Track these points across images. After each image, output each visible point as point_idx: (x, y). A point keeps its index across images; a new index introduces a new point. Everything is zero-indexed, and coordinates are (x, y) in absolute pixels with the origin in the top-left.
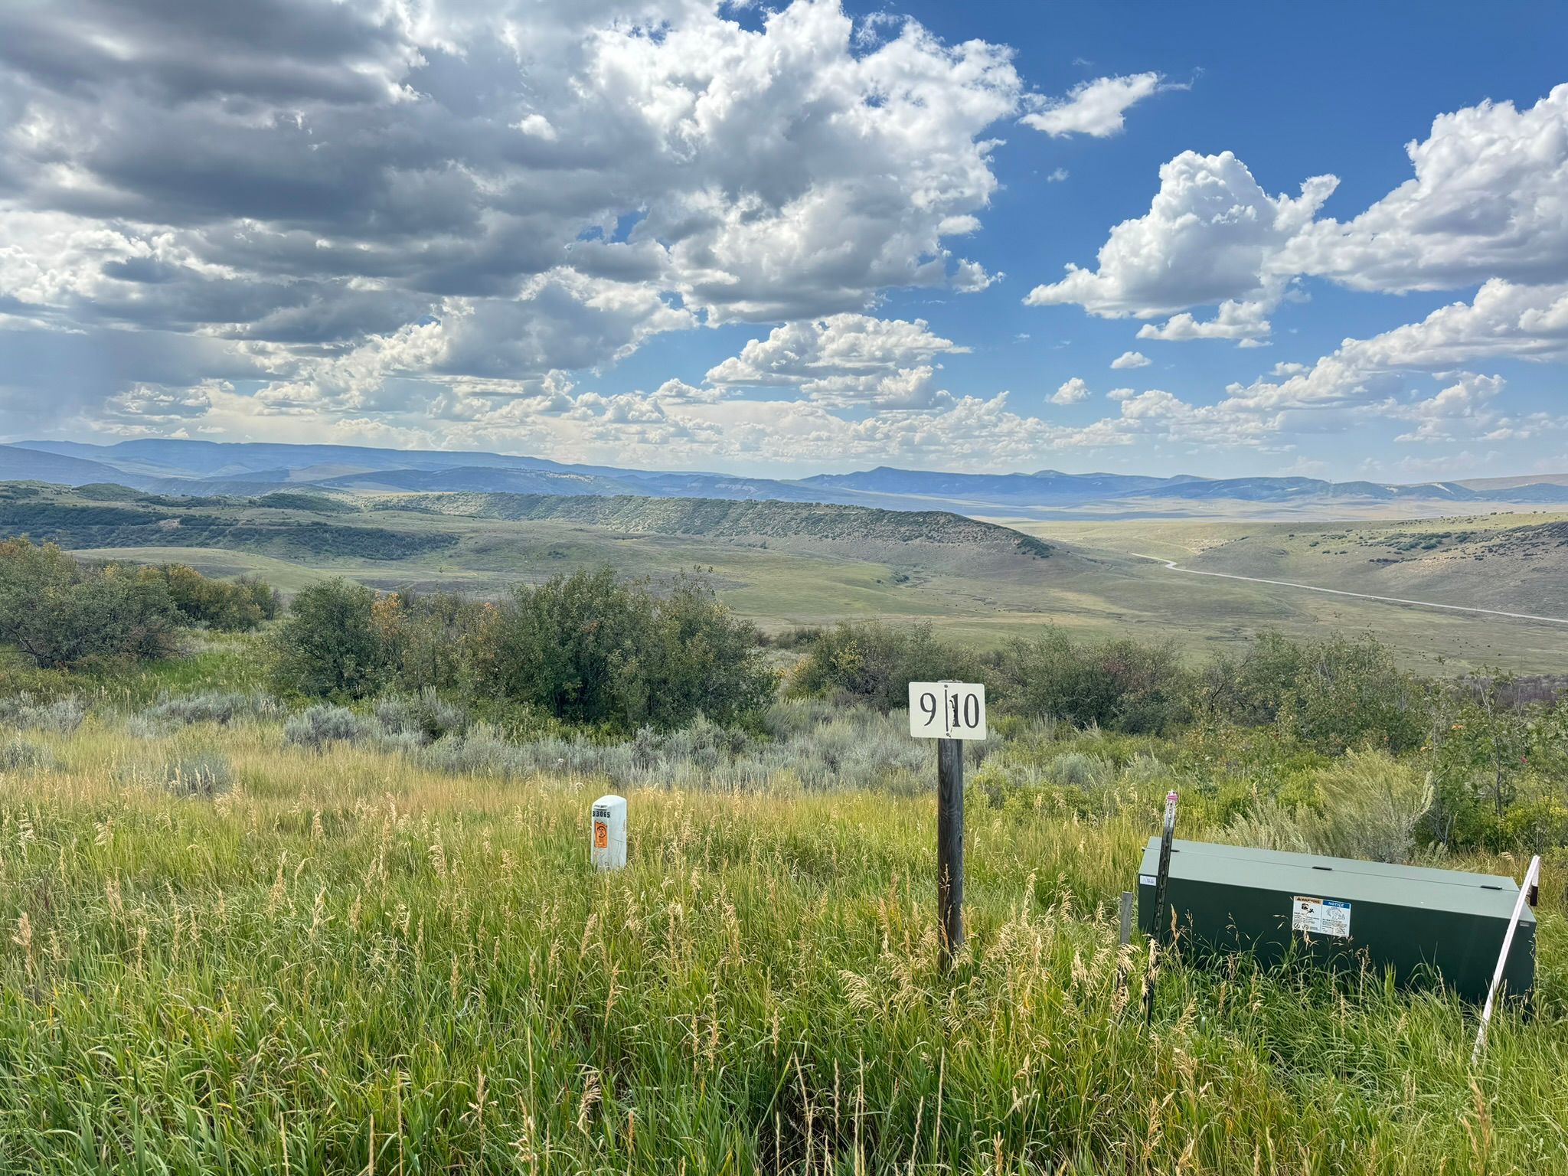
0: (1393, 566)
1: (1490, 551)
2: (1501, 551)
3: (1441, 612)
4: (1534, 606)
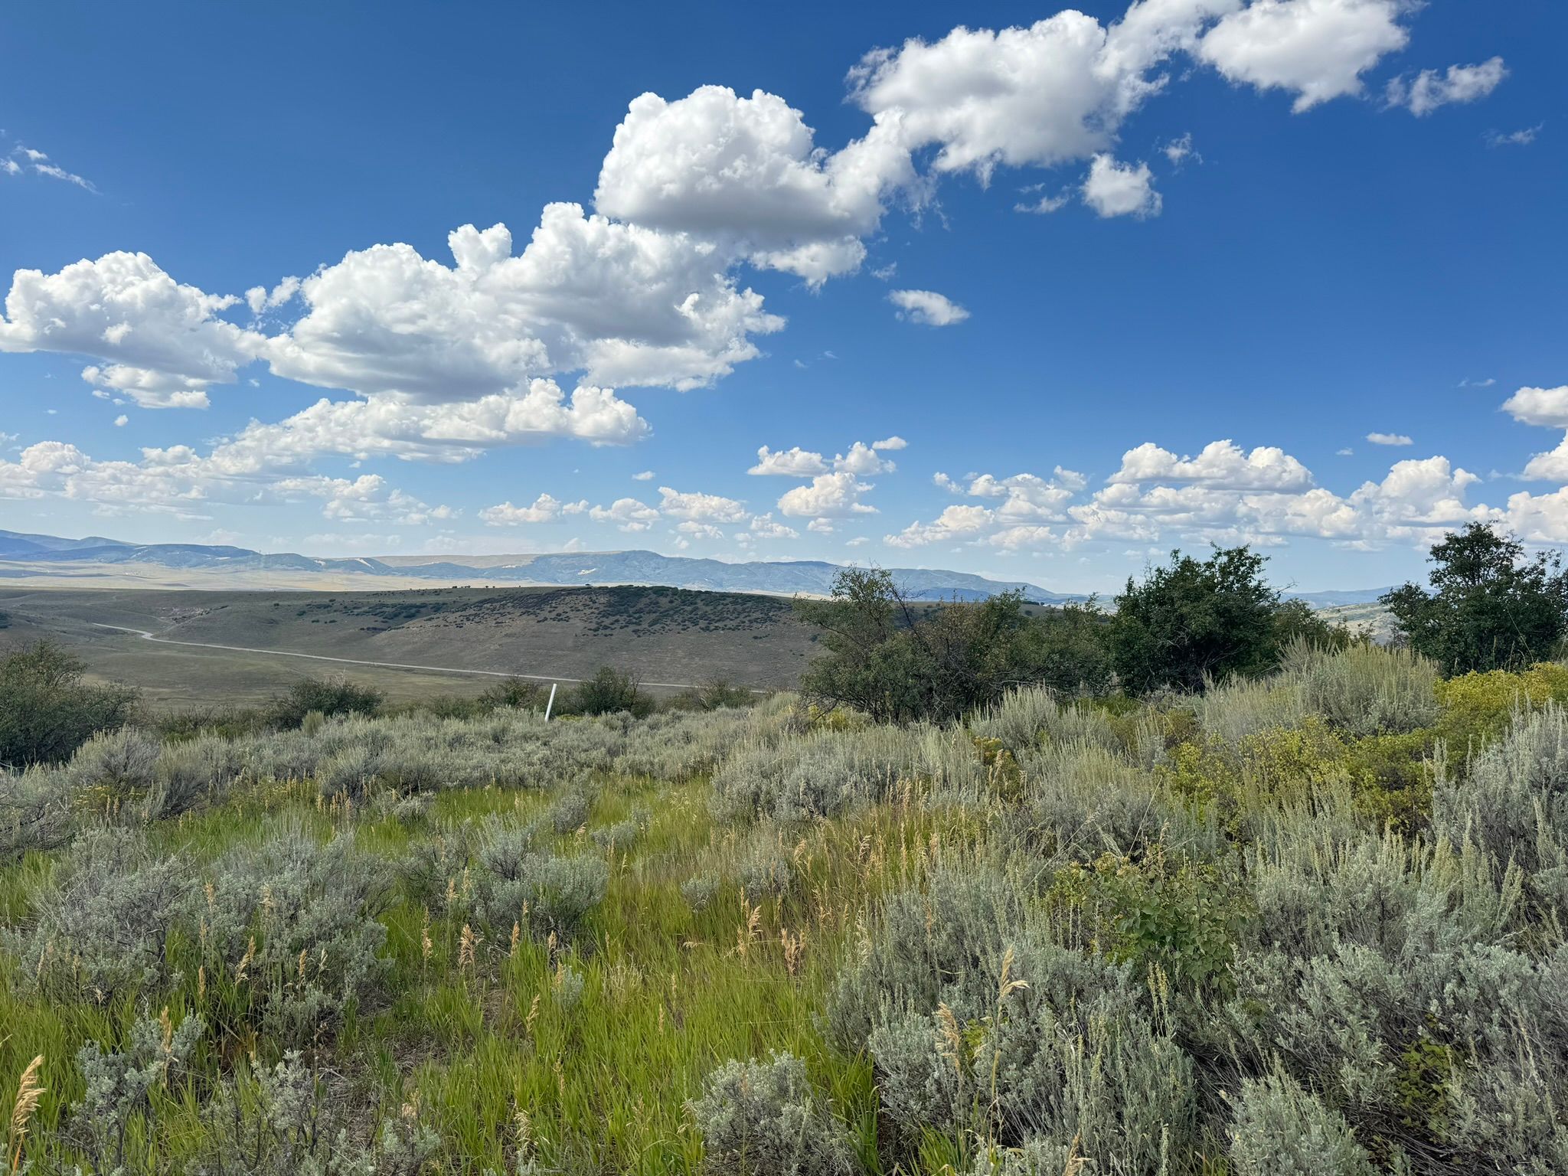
0: (383, 634)
1: (468, 620)
2: (477, 619)
3: (441, 674)
4: (514, 666)
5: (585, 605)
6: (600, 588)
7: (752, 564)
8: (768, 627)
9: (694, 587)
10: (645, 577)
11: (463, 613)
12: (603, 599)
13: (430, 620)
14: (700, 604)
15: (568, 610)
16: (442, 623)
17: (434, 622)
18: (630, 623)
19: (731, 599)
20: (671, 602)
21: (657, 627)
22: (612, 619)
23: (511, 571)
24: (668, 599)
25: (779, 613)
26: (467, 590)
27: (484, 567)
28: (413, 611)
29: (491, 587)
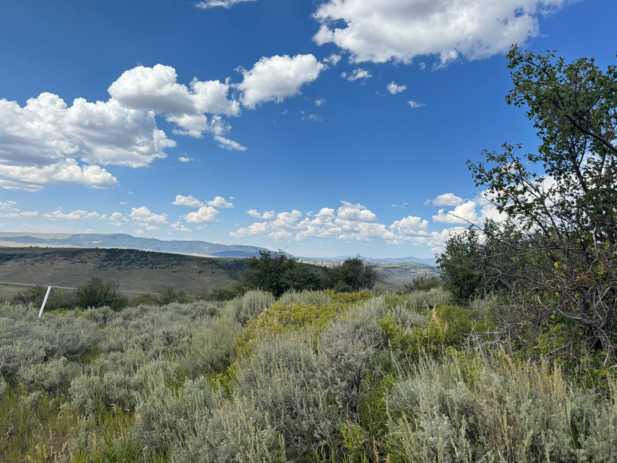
1: (37, 262)
2: (41, 262)
5: (95, 256)
6: (103, 249)
7: (174, 241)
8: (180, 267)
9: (147, 250)
10: (124, 245)
11: (34, 259)
12: (103, 254)
13: (17, 261)
14: (149, 257)
15: (86, 258)
16: (23, 262)
17: (20, 263)
18: (116, 264)
19: (163, 255)
20: (136, 256)
21: (128, 267)
22: (107, 263)
23: (60, 241)
24: (134, 255)
25: (185, 262)
26: (37, 248)
27: (47, 238)
28: (9, 257)
29: (49, 247)
